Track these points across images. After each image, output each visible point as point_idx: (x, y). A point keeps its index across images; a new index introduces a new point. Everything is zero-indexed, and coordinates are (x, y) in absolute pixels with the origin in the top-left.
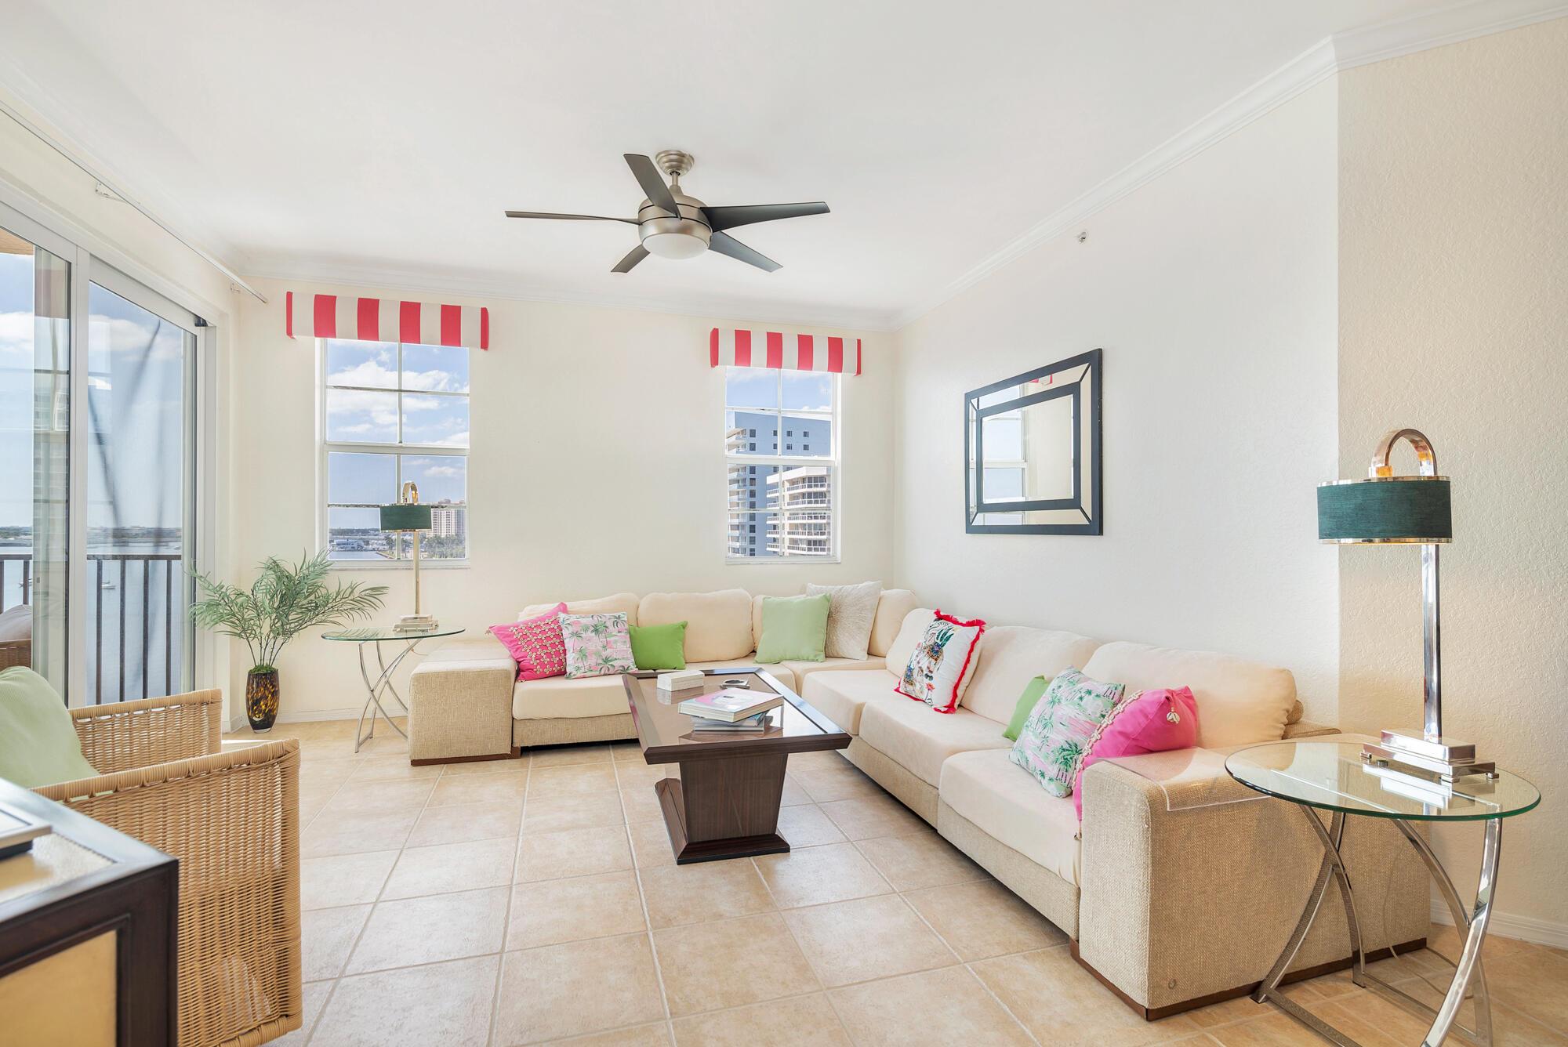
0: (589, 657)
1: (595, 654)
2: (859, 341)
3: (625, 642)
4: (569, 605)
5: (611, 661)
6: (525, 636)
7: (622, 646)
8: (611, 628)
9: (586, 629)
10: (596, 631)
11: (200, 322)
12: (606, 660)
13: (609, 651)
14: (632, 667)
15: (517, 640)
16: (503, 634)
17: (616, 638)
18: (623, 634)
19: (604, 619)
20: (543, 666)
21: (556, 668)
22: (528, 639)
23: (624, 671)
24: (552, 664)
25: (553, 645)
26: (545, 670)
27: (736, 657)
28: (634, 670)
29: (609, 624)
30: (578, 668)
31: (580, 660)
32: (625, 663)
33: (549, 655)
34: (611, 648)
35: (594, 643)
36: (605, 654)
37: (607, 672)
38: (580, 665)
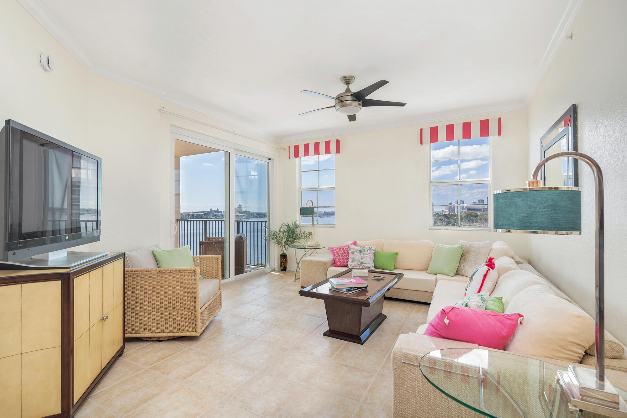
0: (355, 261)
1: (358, 260)
2: (500, 119)
3: (370, 257)
4: (358, 242)
5: (363, 264)
6: (337, 252)
7: (369, 259)
8: (366, 252)
9: (356, 251)
10: (360, 252)
11: (270, 159)
12: (362, 263)
13: (363, 260)
14: (372, 267)
15: (335, 252)
16: (332, 250)
17: (367, 256)
18: (370, 254)
19: (365, 248)
20: (340, 262)
21: (345, 264)
22: (338, 253)
23: (368, 268)
24: (344, 262)
25: (345, 256)
26: (341, 264)
27: (420, 269)
28: (373, 268)
29: (366, 250)
30: (351, 265)
31: (352, 262)
32: (369, 265)
33: (343, 259)
34: (364, 259)
35: (358, 256)
36: (361, 261)
37: (362, 268)
38: (352, 264)
